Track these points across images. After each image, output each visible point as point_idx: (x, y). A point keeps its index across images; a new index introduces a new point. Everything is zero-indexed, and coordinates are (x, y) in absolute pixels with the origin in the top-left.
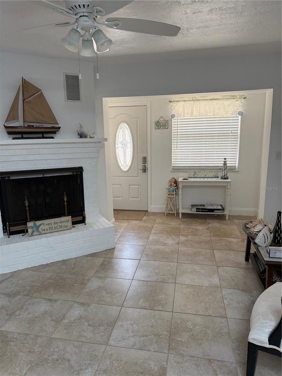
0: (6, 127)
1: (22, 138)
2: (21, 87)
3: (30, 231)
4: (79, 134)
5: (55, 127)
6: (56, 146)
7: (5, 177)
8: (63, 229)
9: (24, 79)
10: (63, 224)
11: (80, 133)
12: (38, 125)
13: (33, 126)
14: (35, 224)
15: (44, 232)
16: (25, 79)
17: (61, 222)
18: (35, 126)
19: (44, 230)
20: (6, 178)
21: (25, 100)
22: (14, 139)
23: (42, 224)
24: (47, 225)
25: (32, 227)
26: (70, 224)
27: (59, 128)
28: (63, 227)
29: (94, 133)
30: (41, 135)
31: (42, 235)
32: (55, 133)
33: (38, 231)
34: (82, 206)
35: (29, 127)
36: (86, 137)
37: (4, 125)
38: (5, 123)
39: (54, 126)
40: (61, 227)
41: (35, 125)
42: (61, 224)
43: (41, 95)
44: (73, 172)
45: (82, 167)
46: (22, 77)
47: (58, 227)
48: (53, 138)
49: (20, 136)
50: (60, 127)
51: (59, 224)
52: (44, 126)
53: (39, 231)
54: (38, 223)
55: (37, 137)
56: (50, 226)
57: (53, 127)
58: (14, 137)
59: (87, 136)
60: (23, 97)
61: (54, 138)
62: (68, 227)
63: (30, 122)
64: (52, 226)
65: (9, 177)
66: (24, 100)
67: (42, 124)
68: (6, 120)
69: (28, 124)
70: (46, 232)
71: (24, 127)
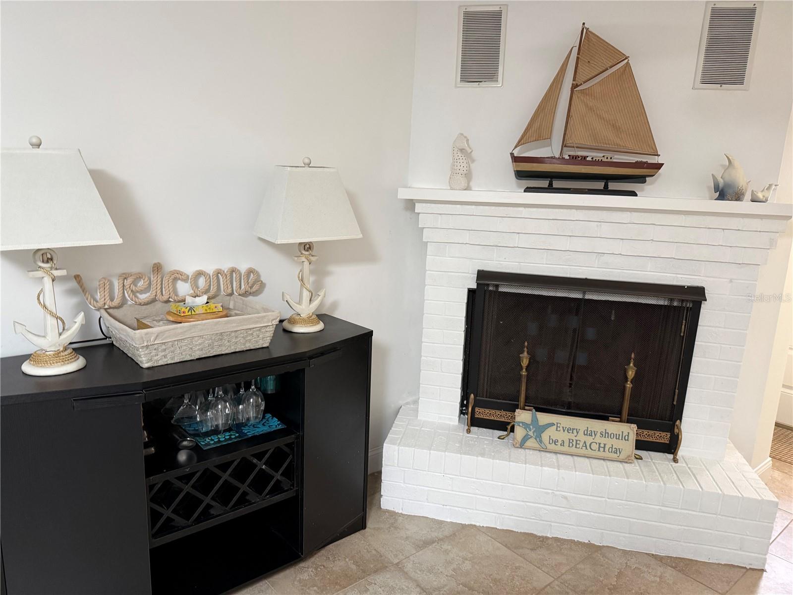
0: (516, 159)
1: (550, 189)
2: (575, 50)
3: (519, 432)
4: (716, 188)
5: (646, 163)
6: (636, 217)
7: (488, 285)
8: (607, 454)
9: (587, 29)
10: (609, 442)
11: (721, 185)
12: (598, 156)
13: (585, 158)
14: (535, 420)
15: (552, 447)
16: (590, 29)
17: (605, 434)
18: (589, 159)
19: (555, 442)
20: (491, 288)
21: (577, 86)
22: (528, 190)
23: (553, 424)
24: (564, 431)
25: (526, 426)
26: (628, 447)
27: (659, 166)
28: (607, 449)
29: (770, 185)
30: (600, 185)
31: (548, 455)
32: (641, 179)
33: (539, 438)
34: (675, 403)
35: (574, 159)
36: (738, 197)
37: (512, 154)
38: (516, 147)
39: (644, 160)
40: (602, 449)
41: (590, 155)
42: (603, 441)
43: (625, 70)
44: (671, 300)
45: (704, 288)
46: (584, 24)
47: (595, 446)
48: (633, 194)
49: (544, 183)
50: (662, 164)
51: (598, 439)
52: (615, 161)
53: (541, 441)
54: (544, 418)
55: (589, 190)
56: (572, 436)
57: (641, 162)
58: (529, 186)
59: (743, 194)
60: (574, 80)
61: (636, 195)
62: (623, 456)
63: (577, 147)
64: (577, 438)
65: (497, 286)
66: (574, 86)
67: (609, 155)
68: (519, 142)
69: (572, 153)
70: (558, 448)
71: (562, 160)
